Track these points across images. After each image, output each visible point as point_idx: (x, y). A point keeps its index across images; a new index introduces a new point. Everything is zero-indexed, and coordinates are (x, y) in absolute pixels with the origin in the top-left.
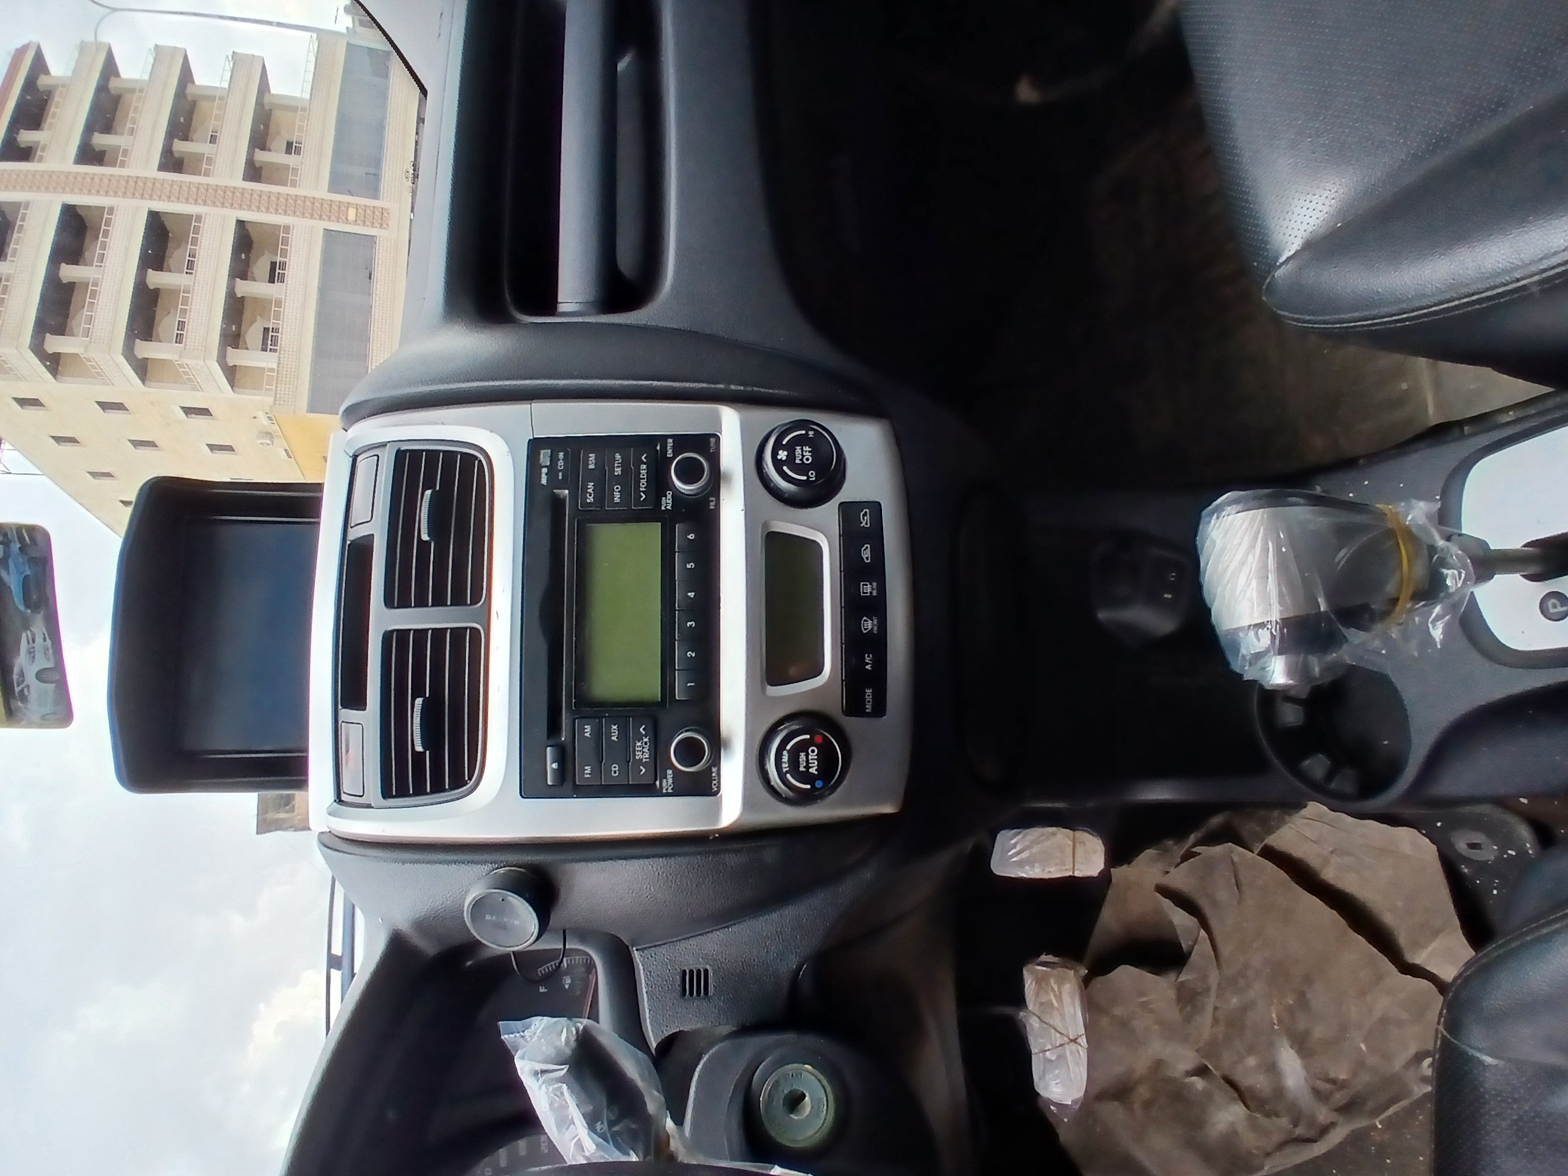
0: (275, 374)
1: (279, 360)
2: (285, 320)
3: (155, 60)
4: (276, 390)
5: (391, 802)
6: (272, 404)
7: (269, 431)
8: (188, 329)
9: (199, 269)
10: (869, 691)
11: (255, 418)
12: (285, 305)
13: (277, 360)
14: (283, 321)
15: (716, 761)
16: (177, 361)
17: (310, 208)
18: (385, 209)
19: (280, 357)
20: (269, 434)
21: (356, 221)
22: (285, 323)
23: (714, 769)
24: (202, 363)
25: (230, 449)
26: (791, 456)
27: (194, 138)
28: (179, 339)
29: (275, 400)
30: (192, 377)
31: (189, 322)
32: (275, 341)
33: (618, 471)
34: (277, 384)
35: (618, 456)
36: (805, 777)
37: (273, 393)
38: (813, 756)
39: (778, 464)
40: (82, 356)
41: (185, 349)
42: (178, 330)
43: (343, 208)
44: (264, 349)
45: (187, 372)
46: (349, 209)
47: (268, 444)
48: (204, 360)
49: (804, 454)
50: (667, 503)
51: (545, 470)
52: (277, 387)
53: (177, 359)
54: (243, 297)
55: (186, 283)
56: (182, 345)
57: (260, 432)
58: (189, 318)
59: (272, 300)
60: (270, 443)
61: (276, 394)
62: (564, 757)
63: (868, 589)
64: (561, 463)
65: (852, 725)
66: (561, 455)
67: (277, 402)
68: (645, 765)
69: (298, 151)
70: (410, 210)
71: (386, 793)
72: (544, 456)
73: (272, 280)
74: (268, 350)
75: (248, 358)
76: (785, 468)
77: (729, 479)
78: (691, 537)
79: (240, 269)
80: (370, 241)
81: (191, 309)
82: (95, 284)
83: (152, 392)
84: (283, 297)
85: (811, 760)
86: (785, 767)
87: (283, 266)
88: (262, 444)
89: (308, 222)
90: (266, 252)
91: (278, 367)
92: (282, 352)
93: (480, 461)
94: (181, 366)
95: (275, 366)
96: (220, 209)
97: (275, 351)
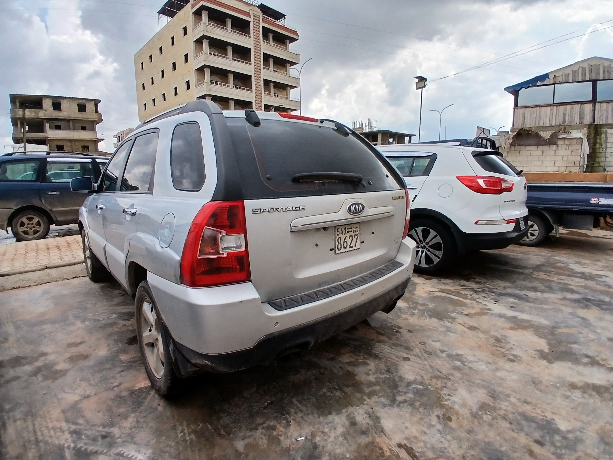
3: (296, 78)
8: (216, 85)
9: (235, 90)
24: (205, 89)
25: (176, 94)
27: (275, 89)
40: (202, 52)
42: (215, 82)
45: (201, 84)
53: (206, 81)
55: (230, 86)
56: (210, 83)
58: (219, 86)
81: (223, 87)
82: (227, 58)
83: (194, 73)
94: (203, 82)
96: (255, 97)
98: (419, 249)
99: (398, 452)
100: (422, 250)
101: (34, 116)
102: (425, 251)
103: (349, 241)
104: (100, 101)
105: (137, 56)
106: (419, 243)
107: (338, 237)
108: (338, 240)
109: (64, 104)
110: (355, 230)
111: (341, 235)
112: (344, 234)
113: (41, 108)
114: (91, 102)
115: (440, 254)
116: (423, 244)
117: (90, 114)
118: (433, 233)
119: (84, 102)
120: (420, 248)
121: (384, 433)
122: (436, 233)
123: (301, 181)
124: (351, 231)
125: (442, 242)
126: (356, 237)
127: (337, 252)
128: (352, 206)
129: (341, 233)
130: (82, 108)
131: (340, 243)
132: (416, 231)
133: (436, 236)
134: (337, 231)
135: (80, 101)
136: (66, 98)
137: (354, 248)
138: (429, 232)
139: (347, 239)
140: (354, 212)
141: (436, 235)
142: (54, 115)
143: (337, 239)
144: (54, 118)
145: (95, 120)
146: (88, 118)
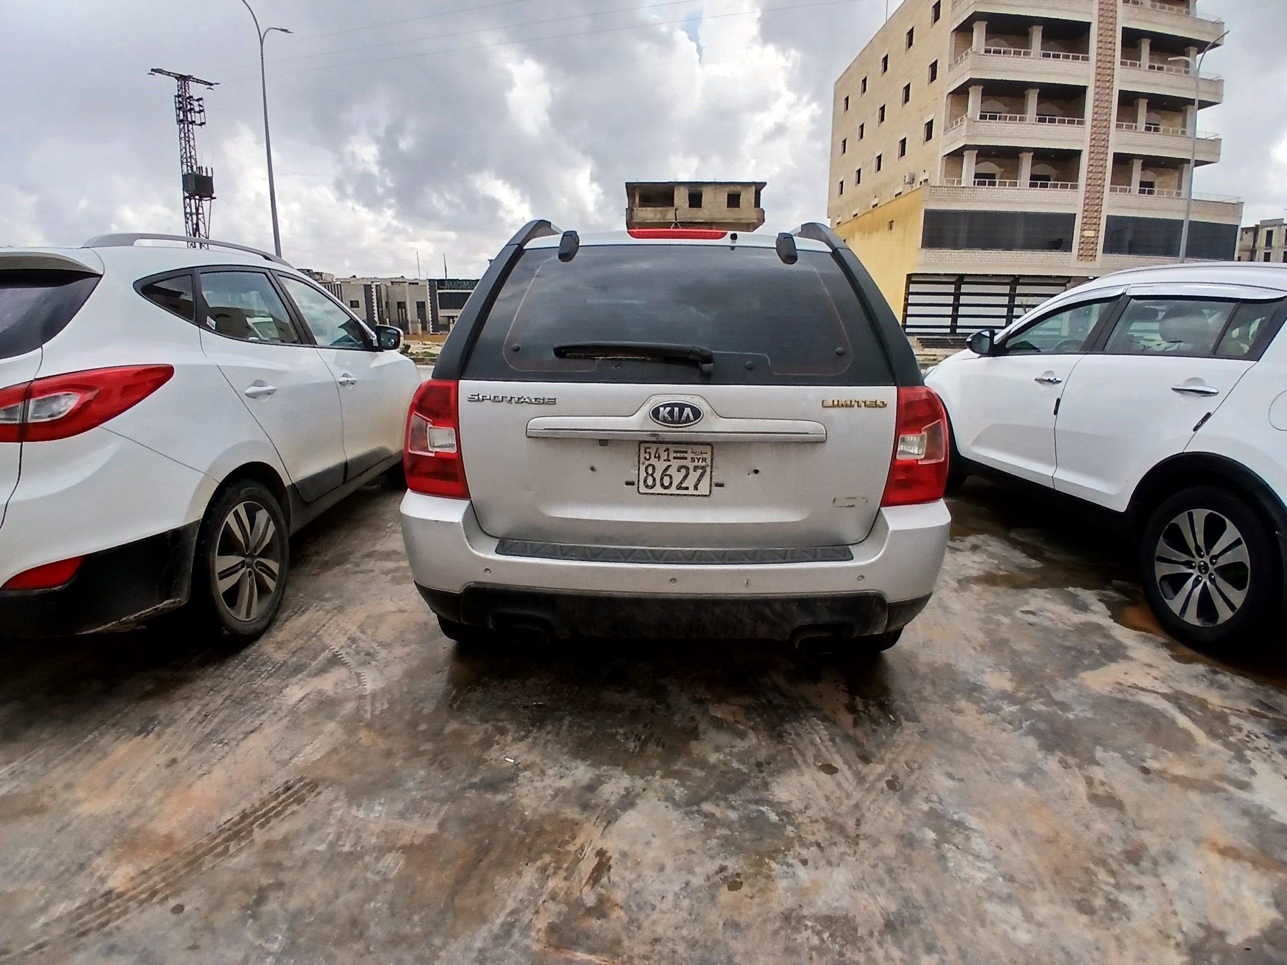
0: (957, 185)
1: (967, 188)
2: (999, 190)
3: (1211, 80)
6: (934, 184)
7: (915, 181)
8: (991, 123)
9: (1039, 126)
11: (925, 171)
12: (1011, 189)
13: (967, 186)
14: (998, 188)
16: (966, 116)
17: (1093, 202)
18: (1096, 258)
19: (969, 187)
20: (912, 180)
21: (1084, 237)
22: (997, 190)
24: (964, 134)
25: (903, 153)
27: (1150, 114)
28: (983, 117)
29: (937, 186)
30: (954, 127)
31: (996, 122)
32: (981, 183)
34: (949, 187)
37: (942, 185)
40: (969, 50)
41: (975, 122)
42: (990, 116)
43: (1095, 226)
44: (976, 176)
45: (958, 123)
46: (1094, 232)
47: (905, 181)
48: (966, 136)
52: (945, 187)
53: (969, 116)
54: (1018, 159)
55: (1028, 119)
56: (978, 119)
57: (914, 174)
59: (1016, 179)
60: (907, 181)
61: (941, 187)
67: (933, 188)
69: (1142, 192)
73: (1032, 178)
74: (975, 179)
75: (969, 165)
79: (1041, 155)
80: (1068, 247)
81: (1007, 123)
82: (1025, 54)
83: (944, 100)
84: (1019, 187)
89: (1081, 203)
90: (1055, 173)
91: (961, 187)
92: (973, 189)
94: (962, 119)
95: (962, 185)
96: (1089, 138)
97: (975, 184)
98: (1191, 571)
99: (586, 857)
100: (1198, 576)
101: (659, 219)
102: (1204, 580)
103: (678, 477)
104: (765, 184)
105: (840, 84)
106: (1194, 553)
107: (647, 463)
108: (646, 468)
109: (707, 197)
110: (699, 457)
111: (653, 461)
112: (665, 460)
113: (672, 204)
114: (750, 189)
115: (1238, 597)
116: (1203, 559)
117: (745, 211)
118: (1231, 533)
119: (737, 189)
120: (1193, 568)
121: (607, 826)
122: (1239, 535)
123: (568, 354)
124: (686, 458)
125: (1249, 566)
126: (700, 471)
127: (643, 489)
128: (662, 409)
129: (655, 457)
130: (734, 201)
131: (652, 475)
132: (1190, 516)
133: (1237, 543)
134: (646, 452)
135: (732, 188)
136: (710, 183)
137: (692, 491)
138: (1223, 528)
139: (672, 471)
140: (665, 420)
141: (1239, 539)
142: (689, 216)
143: (645, 466)
144: (689, 221)
145: (754, 221)
146: (741, 219)
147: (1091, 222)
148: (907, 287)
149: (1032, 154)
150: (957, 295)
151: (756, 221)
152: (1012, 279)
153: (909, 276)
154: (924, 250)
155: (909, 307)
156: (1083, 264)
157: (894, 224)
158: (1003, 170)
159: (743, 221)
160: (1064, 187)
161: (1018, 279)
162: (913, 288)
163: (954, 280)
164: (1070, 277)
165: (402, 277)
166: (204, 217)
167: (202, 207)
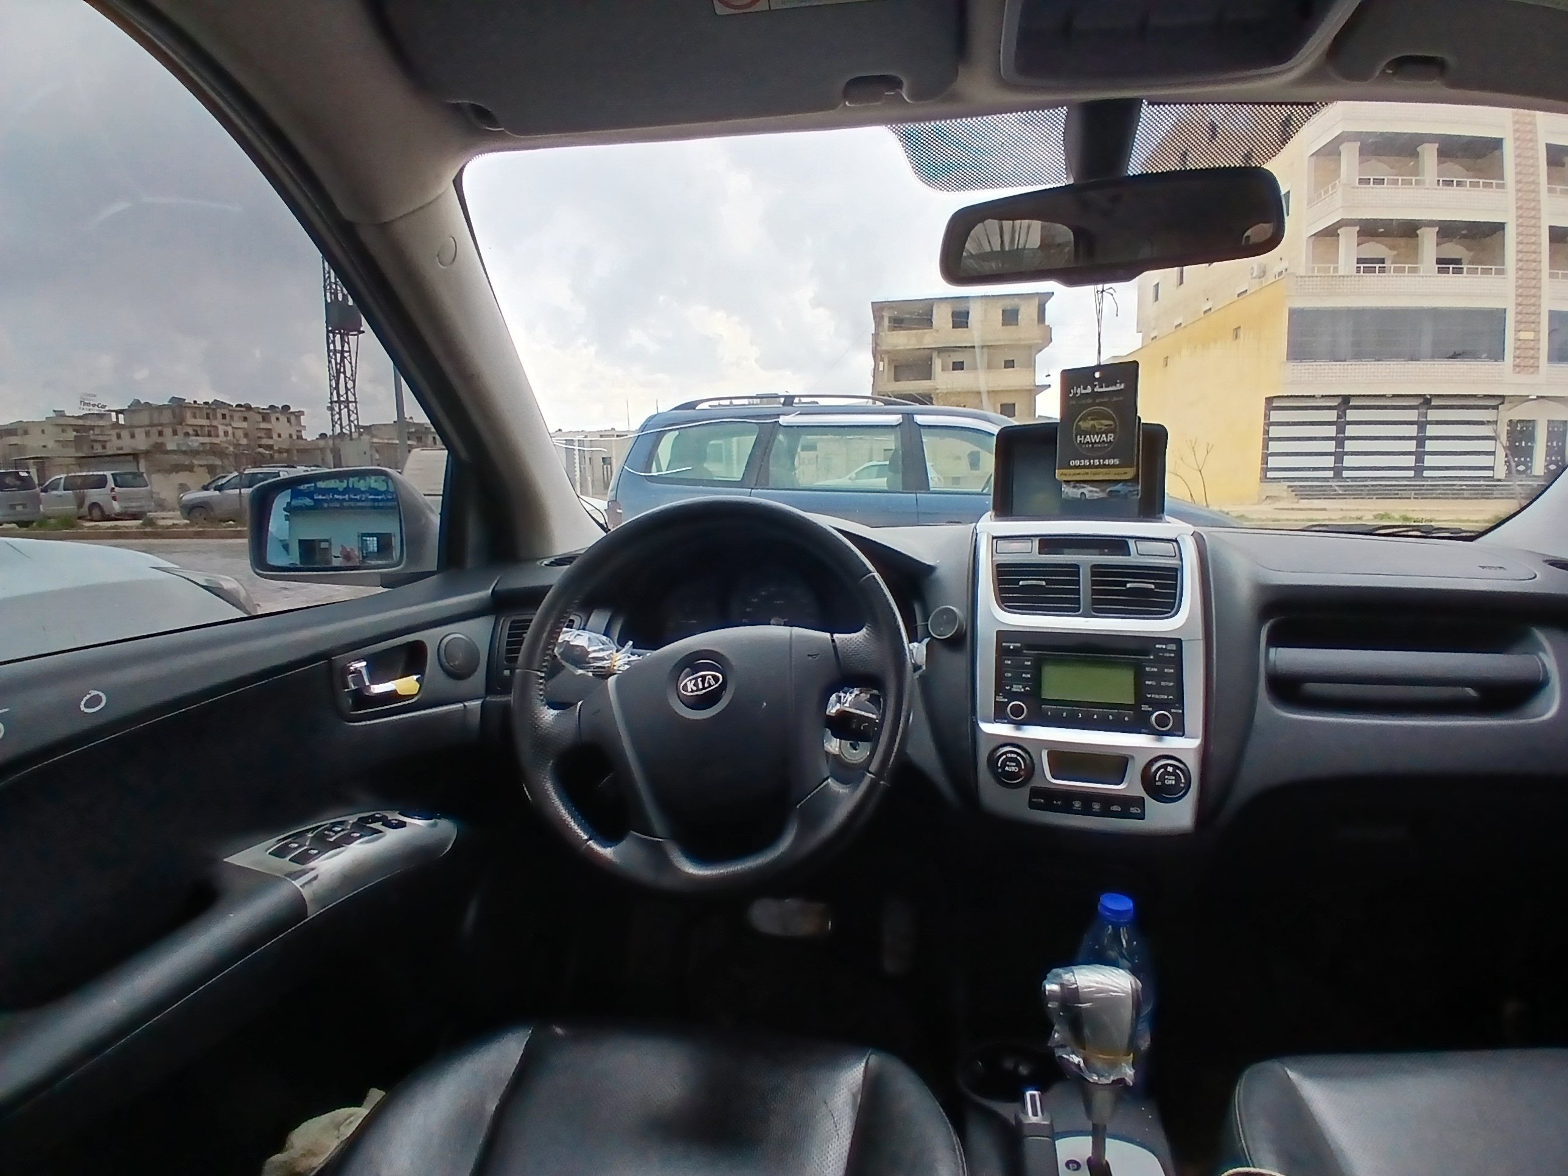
0: (1331, 273)
1: (1347, 277)
2: (1395, 278)
4: (1312, 277)
5: (995, 568)
6: (1297, 275)
7: (1267, 273)
8: (1376, 188)
10: (1042, 801)
11: (1281, 259)
12: (1412, 276)
13: (1347, 274)
14: (1393, 276)
15: (1011, 722)
16: (1339, 182)
17: (1528, 292)
18: (1538, 370)
19: (1351, 276)
20: (1263, 274)
21: (1520, 340)
22: (1391, 278)
23: (1006, 721)
26: (1169, 774)
28: (1363, 181)
29: (1301, 277)
30: (1323, 197)
31: (1384, 188)
32: (1367, 270)
33: (1163, 684)
34: (1321, 277)
35: (1172, 684)
36: (1004, 764)
37: (1310, 274)
38: (1013, 769)
39: (1165, 766)
41: (1353, 188)
42: (1374, 179)
43: (1533, 325)
44: (1359, 261)
45: (1328, 192)
46: (1532, 333)
47: (1252, 274)
48: (1342, 207)
49: (1170, 781)
50: (1145, 708)
51: (1164, 647)
52: (1317, 277)
53: (1342, 183)
54: (1417, 236)
55: (1427, 182)
56: (1357, 185)
57: (1265, 267)
58: (1388, 188)
59: (1416, 264)
60: (1254, 275)
61: (1309, 277)
62: (1016, 652)
63: (1096, 807)
64: (1168, 655)
65: (1025, 792)
66: (1173, 655)
67: (1299, 279)
68: (1010, 689)
70: (1540, 395)
71: (999, 566)
72: (1173, 647)
73: (1439, 261)
74: (1359, 265)
75: (1348, 246)
76: (1162, 770)
77: (1159, 740)
78: (1126, 719)
79: (1448, 231)
80: (1498, 355)
81: (1399, 188)
83: (1306, 164)
84: (1421, 274)
85: (1012, 768)
86: (1009, 755)
87: (1459, 271)
88: (1252, 268)
89: (1512, 293)
90: (1472, 254)
91: (1340, 276)
92: (1357, 278)
93: (1170, 612)
94: (1334, 187)
95: (1341, 273)
96: (1514, 206)
97: (1358, 272)
101: (914, 344)
109: (976, 315)
113: (930, 326)
114: (1031, 302)
117: (1026, 330)
119: (1015, 302)
130: (1010, 317)
135: (1008, 302)
142: (953, 339)
144: (953, 345)
145: (1036, 341)
146: (1020, 339)
147: (1527, 320)
148: (1267, 416)
149: (1437, 229)
150: (1341, 425)
151: (1040, 341)
152: (1421, 400)
153: (1269, 400)
154: (1291, 364)
155: (1270, 443)
156: (1522, 378)
157: (1241, 333)
158: (1395, 253)
159: (1023, 343)
160: (1486, 272)
161: (1430, 401)
162: (1276, 416)
163: (1336, 404)
164: (1503, 397)
165: (613, 429)
166: (350, 355)
167: (348, 343)
